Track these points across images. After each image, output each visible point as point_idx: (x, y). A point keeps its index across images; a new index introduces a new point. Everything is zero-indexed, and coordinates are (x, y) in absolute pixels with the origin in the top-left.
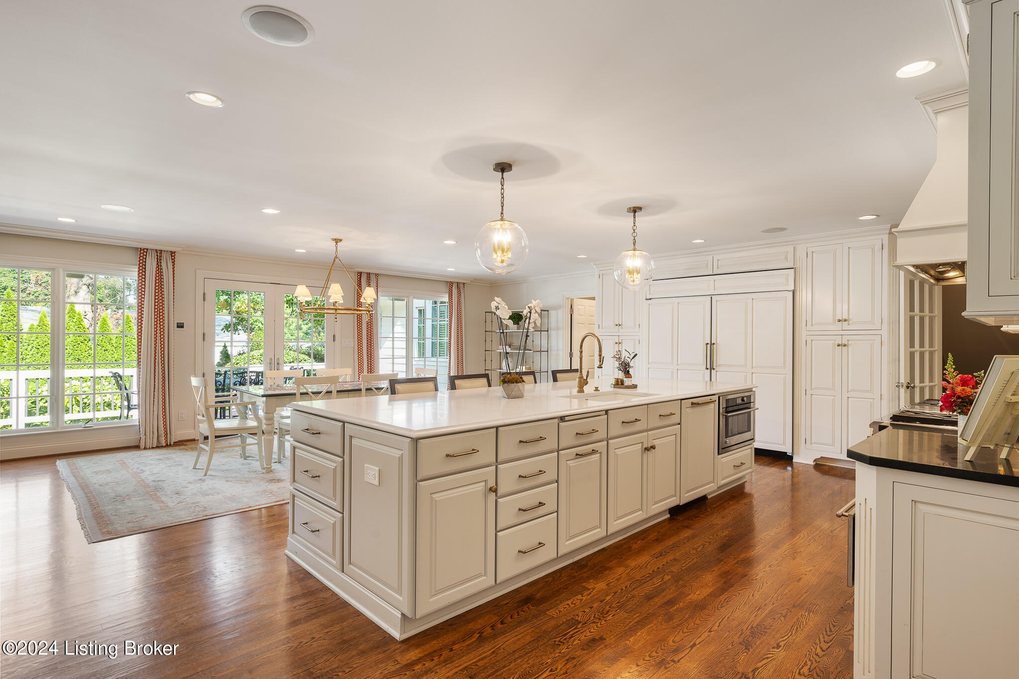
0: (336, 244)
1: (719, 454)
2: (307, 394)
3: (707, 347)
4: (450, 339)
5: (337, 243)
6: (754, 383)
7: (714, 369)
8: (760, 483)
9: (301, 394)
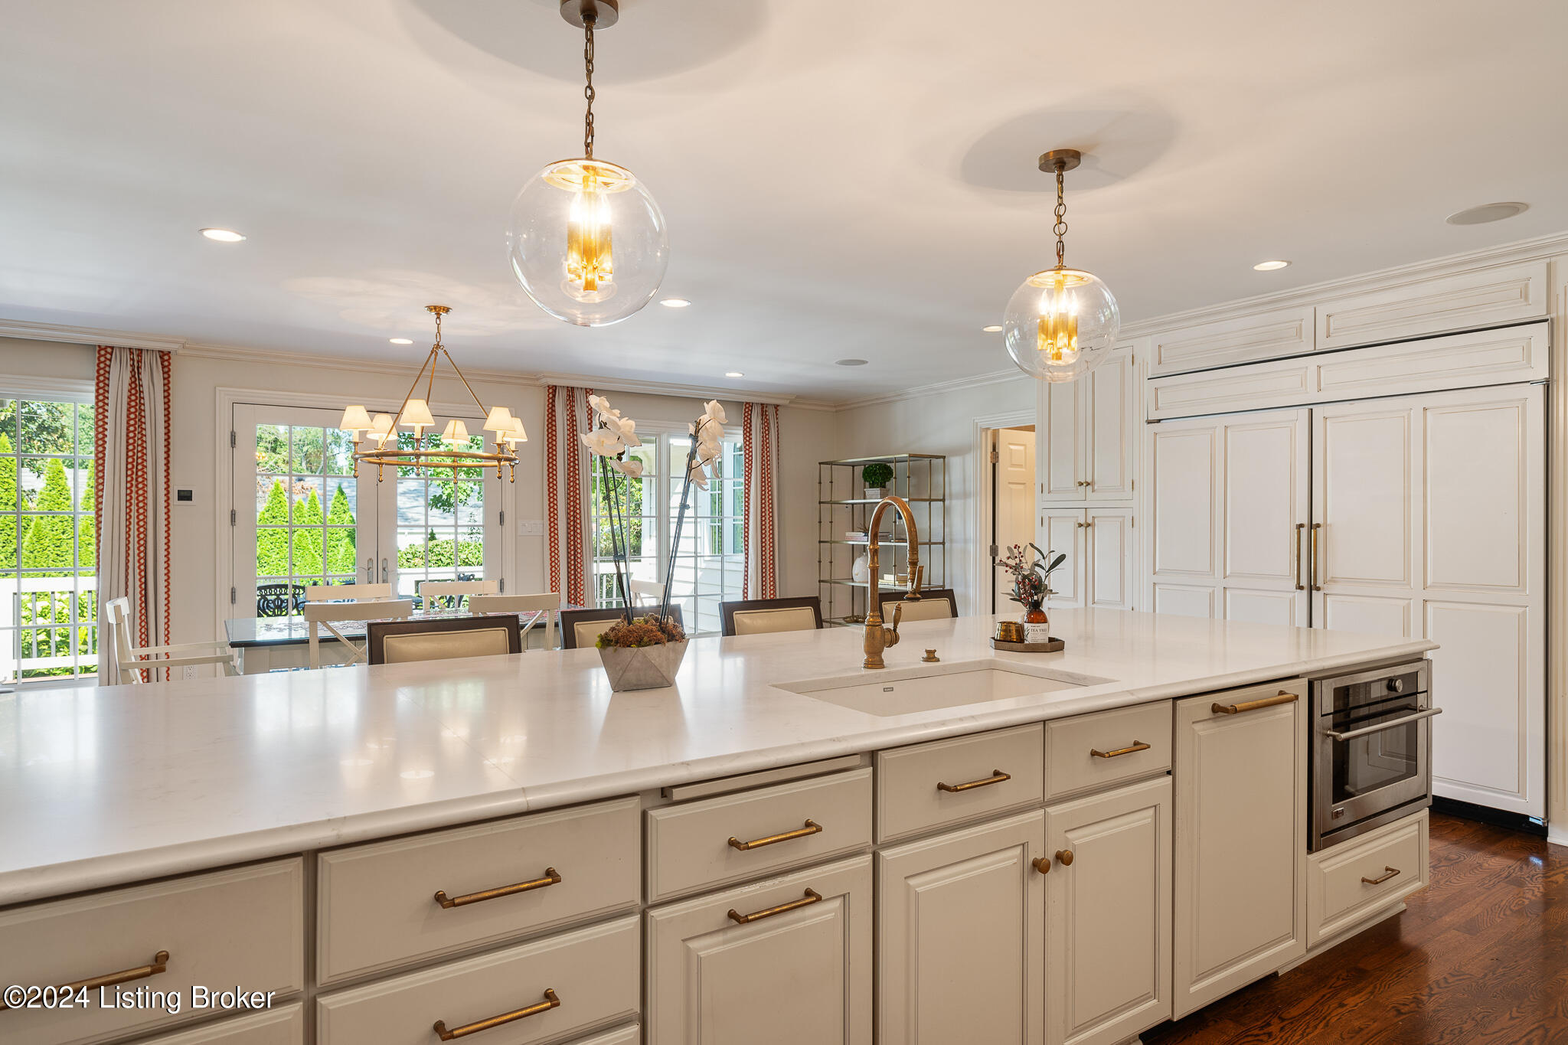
0: (438, 318)
1: (1310, 849)
2: (336, 640)
3: (1299, 533)
4: (747, 519)
5: (438, 315)
6: (1429, 637)
7: (1318, 589)
8: (1447, 919)
9: (323, 641)
